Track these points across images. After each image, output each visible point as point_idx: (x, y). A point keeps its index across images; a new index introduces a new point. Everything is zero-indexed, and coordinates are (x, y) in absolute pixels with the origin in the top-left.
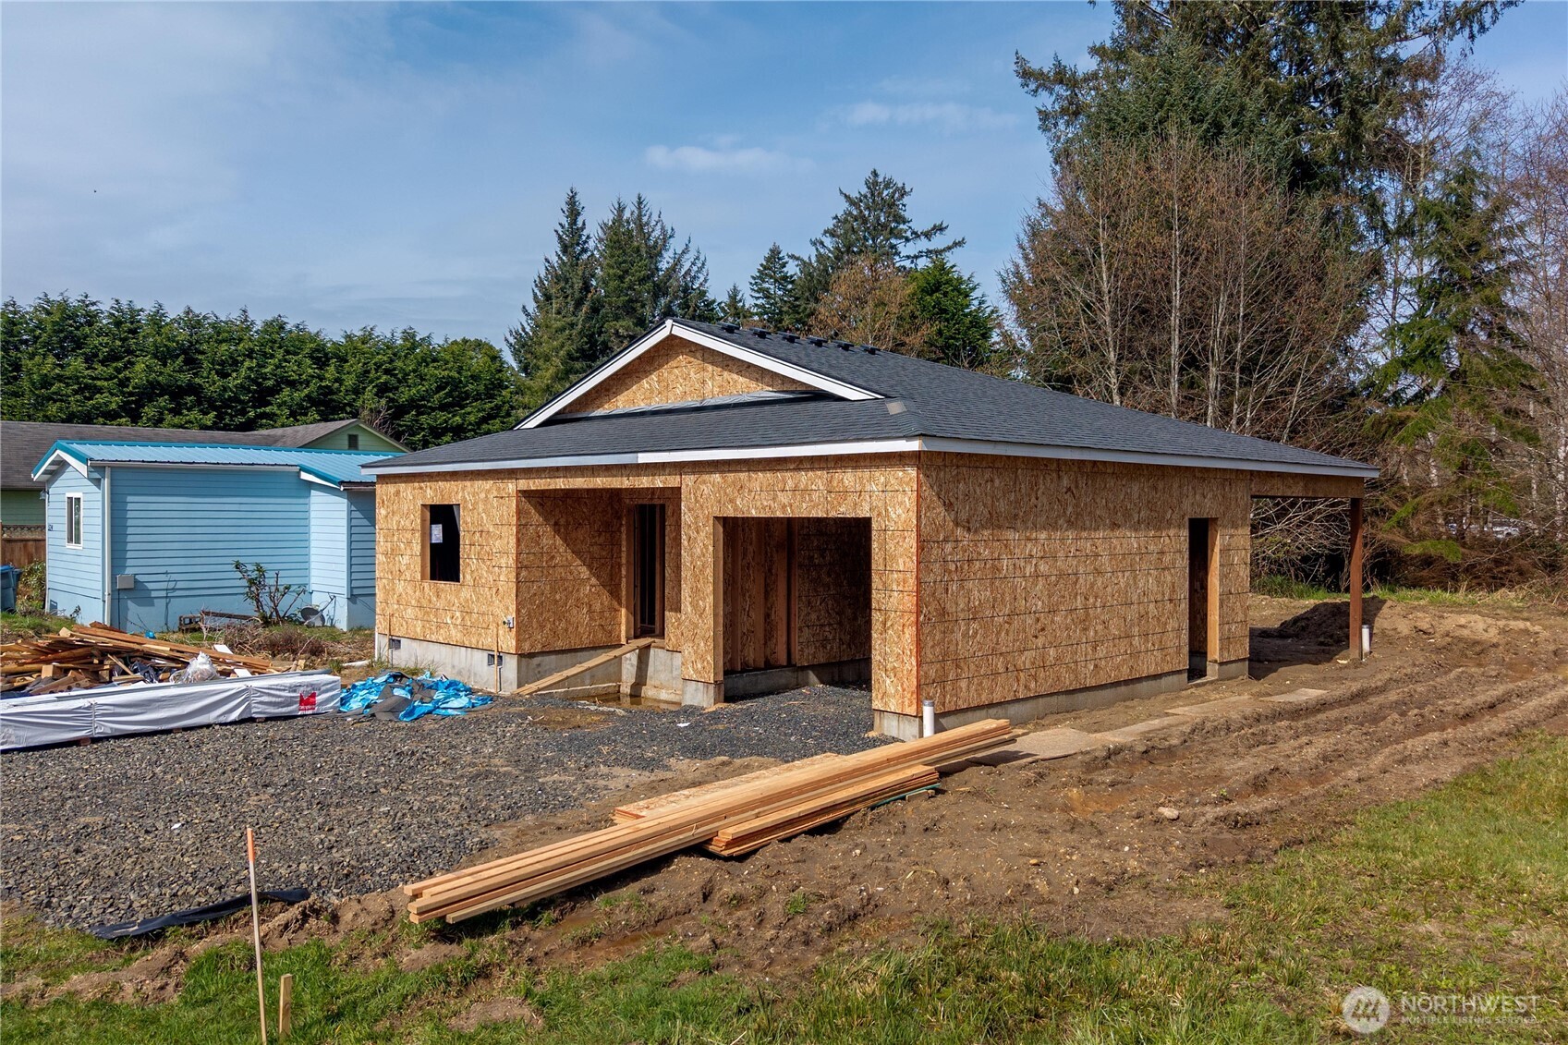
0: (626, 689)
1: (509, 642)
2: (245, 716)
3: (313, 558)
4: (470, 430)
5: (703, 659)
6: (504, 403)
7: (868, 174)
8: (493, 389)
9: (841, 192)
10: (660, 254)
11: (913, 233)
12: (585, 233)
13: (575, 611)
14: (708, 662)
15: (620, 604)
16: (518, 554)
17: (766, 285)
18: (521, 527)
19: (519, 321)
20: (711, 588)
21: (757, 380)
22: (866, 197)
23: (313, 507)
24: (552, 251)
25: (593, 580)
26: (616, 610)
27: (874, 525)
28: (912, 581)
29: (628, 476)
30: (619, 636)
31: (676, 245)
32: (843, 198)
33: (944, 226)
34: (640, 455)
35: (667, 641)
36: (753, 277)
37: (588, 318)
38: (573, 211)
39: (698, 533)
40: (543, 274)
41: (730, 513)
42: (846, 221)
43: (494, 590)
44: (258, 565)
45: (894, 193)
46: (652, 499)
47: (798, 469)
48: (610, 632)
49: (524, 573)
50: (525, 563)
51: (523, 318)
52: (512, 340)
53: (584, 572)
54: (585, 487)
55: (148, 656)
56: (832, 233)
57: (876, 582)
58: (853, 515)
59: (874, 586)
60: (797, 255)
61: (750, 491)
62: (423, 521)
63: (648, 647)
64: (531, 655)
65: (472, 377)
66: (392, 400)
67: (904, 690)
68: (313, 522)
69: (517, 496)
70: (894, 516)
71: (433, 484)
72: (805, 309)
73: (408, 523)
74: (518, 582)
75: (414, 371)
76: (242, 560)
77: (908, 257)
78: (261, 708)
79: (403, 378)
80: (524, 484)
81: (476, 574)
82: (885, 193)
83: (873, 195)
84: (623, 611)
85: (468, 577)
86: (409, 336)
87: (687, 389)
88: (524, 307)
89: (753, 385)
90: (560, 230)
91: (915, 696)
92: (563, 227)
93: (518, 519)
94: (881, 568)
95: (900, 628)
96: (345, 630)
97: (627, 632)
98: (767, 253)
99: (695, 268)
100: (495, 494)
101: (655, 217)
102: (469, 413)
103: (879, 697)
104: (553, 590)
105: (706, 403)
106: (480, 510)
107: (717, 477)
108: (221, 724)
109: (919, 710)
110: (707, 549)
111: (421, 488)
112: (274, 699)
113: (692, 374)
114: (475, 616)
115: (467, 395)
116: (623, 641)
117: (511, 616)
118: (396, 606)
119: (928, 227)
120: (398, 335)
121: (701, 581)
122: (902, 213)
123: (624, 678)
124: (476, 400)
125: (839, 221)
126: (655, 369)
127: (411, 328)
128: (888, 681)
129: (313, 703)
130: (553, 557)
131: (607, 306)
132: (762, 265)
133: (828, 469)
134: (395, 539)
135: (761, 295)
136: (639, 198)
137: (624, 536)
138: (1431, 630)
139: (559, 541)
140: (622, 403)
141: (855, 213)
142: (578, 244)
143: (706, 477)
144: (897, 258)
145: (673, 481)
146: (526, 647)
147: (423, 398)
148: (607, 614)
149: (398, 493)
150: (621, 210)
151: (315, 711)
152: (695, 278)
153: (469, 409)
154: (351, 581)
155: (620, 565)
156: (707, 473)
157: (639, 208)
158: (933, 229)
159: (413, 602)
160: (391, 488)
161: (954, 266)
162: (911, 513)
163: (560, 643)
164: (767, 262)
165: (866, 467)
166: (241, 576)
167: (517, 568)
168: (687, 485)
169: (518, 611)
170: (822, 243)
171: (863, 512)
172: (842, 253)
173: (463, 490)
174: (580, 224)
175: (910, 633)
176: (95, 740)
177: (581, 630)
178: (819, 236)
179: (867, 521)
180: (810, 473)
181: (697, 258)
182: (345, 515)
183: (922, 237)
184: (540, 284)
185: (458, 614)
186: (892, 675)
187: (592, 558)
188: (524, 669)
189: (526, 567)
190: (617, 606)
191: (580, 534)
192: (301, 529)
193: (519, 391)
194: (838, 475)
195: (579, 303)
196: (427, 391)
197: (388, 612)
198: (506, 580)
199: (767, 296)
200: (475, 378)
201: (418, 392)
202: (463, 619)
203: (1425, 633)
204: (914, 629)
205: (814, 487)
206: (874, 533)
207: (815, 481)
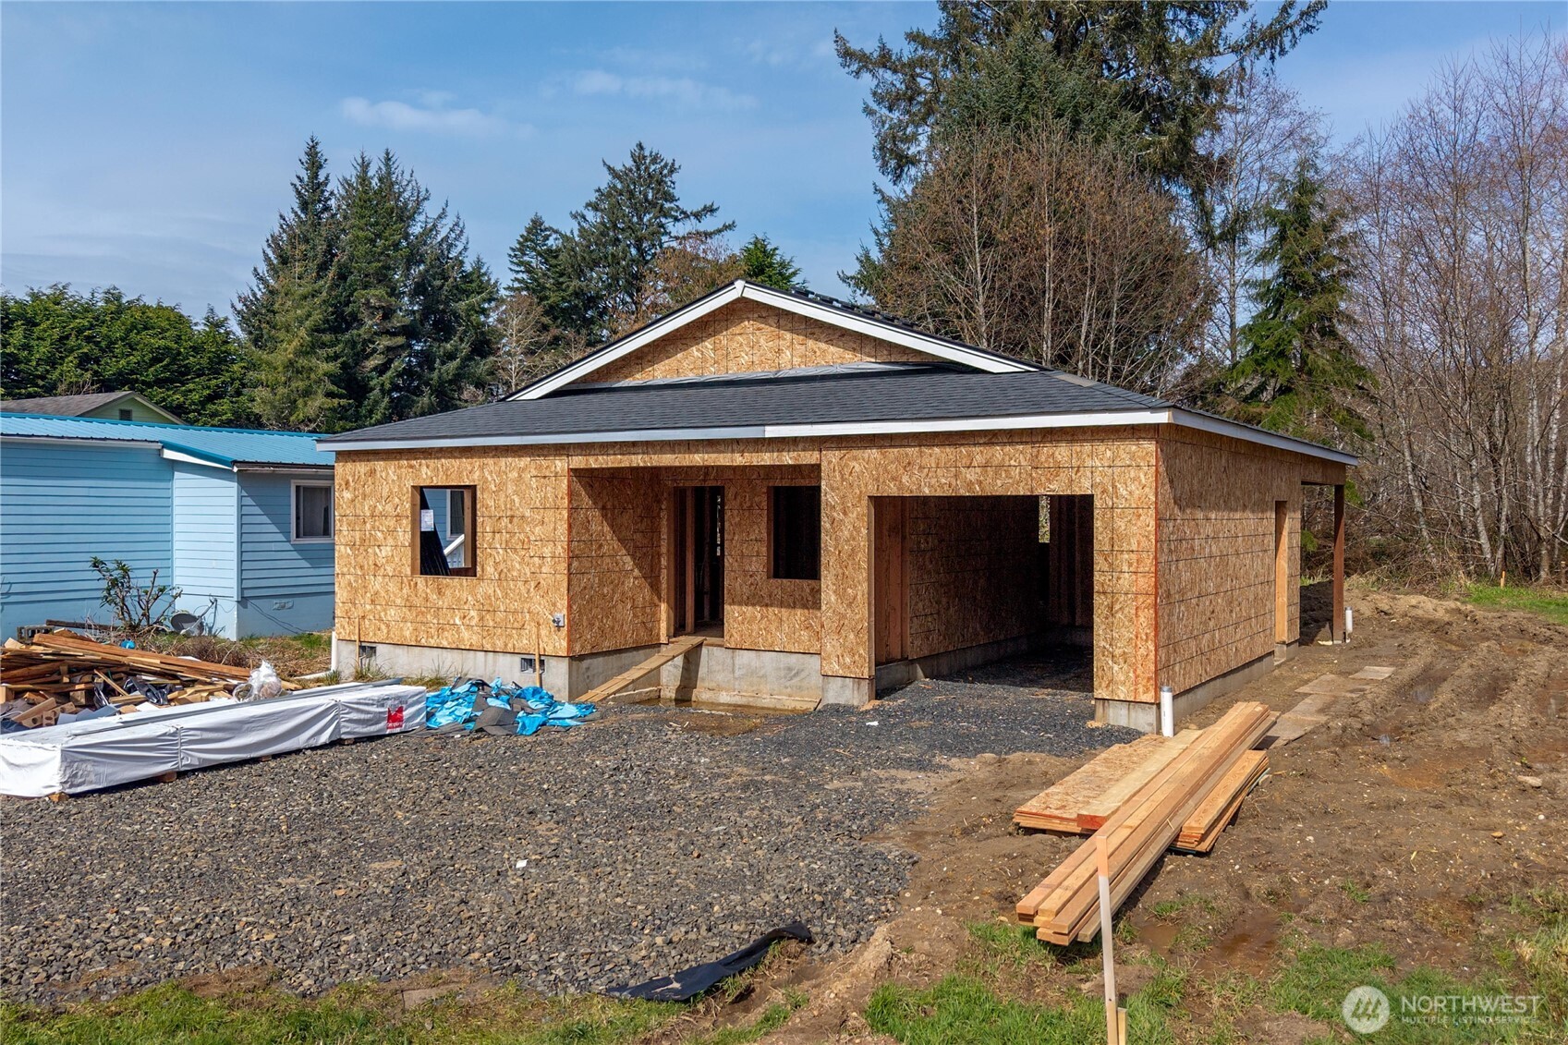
0: (669, 692)
1: (559, 643)
2: (334, 738)
3: (176, 554)
4: (194, 411)
5: (852, 653)
6: (233, 380)
7: (633, 147)
8: (219, 363)
9: (605, 164)
10: (412, 218)
11: (684, 213)
12: (329, 188)
13: (620, 606)
14: (860, 655)
15: (660, 598)
16: (570, 541)
17: (526, 258)
18: (573, 510)
19: (247, 284)
20: (865, 575)
21: (854, 350)
22: (631, 170)
23: (176, 493)
24: (289, 204)
25: (636, 572)
26: (656, 606)
27: (1097, 503)
28: (1148, 563)
29: (743, 452)
30: (658, 635)
31: (430, 210)
32: (605, 169)
33: (715, 207)
34: (767, 428)
35: (726, 637)
36: (512, 249)
37: (334, 286)
38: (314, 162)
39: (845, 513)
40: (277, 230)
41: (892, 490)
42: (609, 195)
43: (533, 584)
44: (119, 563)
45: (663, 168)
46: (705, 480)
47: (990, 444)
48: (651, 631)
49: (575, 564)
50: (577, 552)
51: (254, 282)
52: (240, 306)
53: (629, 562)
54: (677, 464)
55: (133, 671)
56: (595, 207)
57: (1099, 563)
58: (1069, 492)
59: (1096, 567)
60: (555, 228)
61: (921, 468)
62: (413, 505)
63: (700, 645)
64: (581, 658)
65: (194, 348)
66: (96, 373)
67: (1137, 677)
68: (176, 510)
69: (569, 476)
70: (1125, 493)
71: (432, 462)
72: (568, 286)
73: (389, 508)
74: (570, 574)
75: (122, 339)
76: (101, 557)
77: (677, 238)
78: (351, 727)
79: (108, 347)
80: (578, 462)
81: (502, 566)
82: (653, 167)
83: (638, 169)
84: (663, 606)
85: (490, 569)
86: (113, 297)
87: (755, 359)
88: (255, 270)
89: (849, 355)
90: (298, 183)
91: (1152, 682)
92: (301, 180)
93: (570, 502)
94: (1107, 548)
95: (1134, 612)
96: (234, 639)
97: (668, 629)
98: (528, 223)
99: (453, 235)
100: (534, 472)
101: (407, 176)
102: (190, 391)
103: (1104, 685)
104: (601, 584)
105: (781, 375)
106: (510, 491)
107: (874, 453)
108: (313, 749)
109: (1157, 696)
110: (859, 532)
111: (412, 467)
112: (362, 716)
113: (762, 341)
114: (500, 615)
115: (188, 370)
116: (663, 639)
117: (561, 614)
118: (368, 607)
119: (698, 207)
120: (99, 296)
121: (850, 567)
122: (671, 191)
123: (664, 680)
124: (199, 376)
125: (603, 195)
126: (710, 336)
127: (115, 288)
128: (1116, 668)
129: (400, 720)
130: (601, 546)
131: (356, 272)
132: (522, 236)
133: (1033, 443)
134: (368, 526)
135: (522, 268)
136: (387, 154)
137: (665, 522)
138: (1390, 611)
139: (607, 528)
140: (660, 373)
141: (619, 186)
142: (320, 201)
143: (855, 452)
144: (664, 239)
145: (809, 458)
146: (577, 648)
147: (132, 372)
148: (648, 610)
149: (372, 473)
150: (365, 166)
151: (403, 729)
152: (450, 246)
153: (191, 386)
154: (241, 580)
155: (659, 555)
156: (859, 448)
157: (387, 165)
158: (703, 210)
159: (398, 601)
160: (362, 468)
161: (776, 249)
162: (1147, 490)
163: (607, 644)
164: (529, 233)
165: (1086, 441)
166: (100, 576)
167: (569, 558)
168: (830, 462)
169: (570, 607)
170: (584, 217)
171: (1082, 487)
172: (608, 228)
173: (482, 468)
174: (321, 178)
175: (1145, 618)
176: (181, 775)
177: (625, 628)
178: (581, 209)
179: (1088, 500)
180: (1008, 448)
181: (457, 224)
182: (234, 501)
183: (692, 218)
184: (274, 242)
185: (473, 613)
186: (1121, 661)
187: (636, 547)
188: (574, 674)
189: (577, 557)
190: (656, 601)
191: (625, 519)
192: (162, 520)
193: (253, 366)
194: (1046, 450)
195: (323, 267)
196: (138, 363)
197: (356, 613)
198: (553, 571)
199: (529, 270)
200: (196, 349)
201: (128, 363)
202: (482, 619)
203: (1386, 614)
204: (1152, 611)
205: (1012, 463)
206: (1096, 512)
207: (1018, 456)
